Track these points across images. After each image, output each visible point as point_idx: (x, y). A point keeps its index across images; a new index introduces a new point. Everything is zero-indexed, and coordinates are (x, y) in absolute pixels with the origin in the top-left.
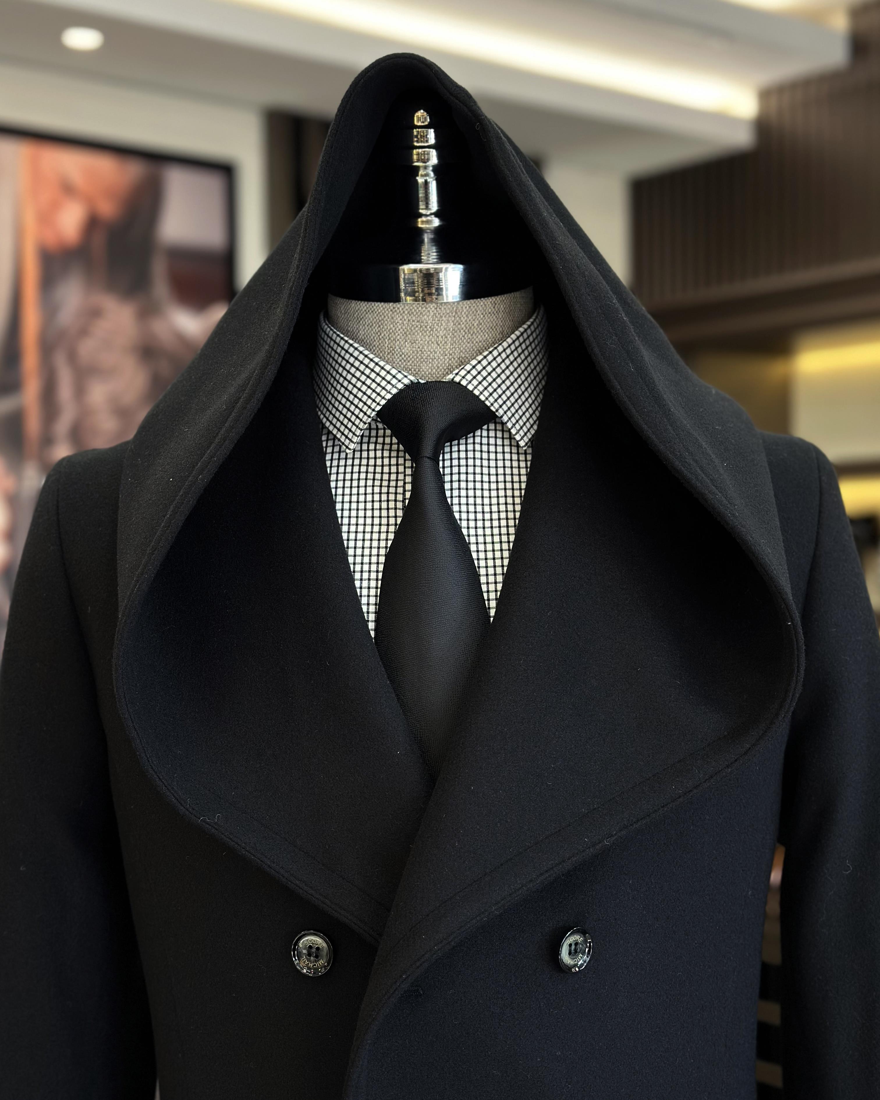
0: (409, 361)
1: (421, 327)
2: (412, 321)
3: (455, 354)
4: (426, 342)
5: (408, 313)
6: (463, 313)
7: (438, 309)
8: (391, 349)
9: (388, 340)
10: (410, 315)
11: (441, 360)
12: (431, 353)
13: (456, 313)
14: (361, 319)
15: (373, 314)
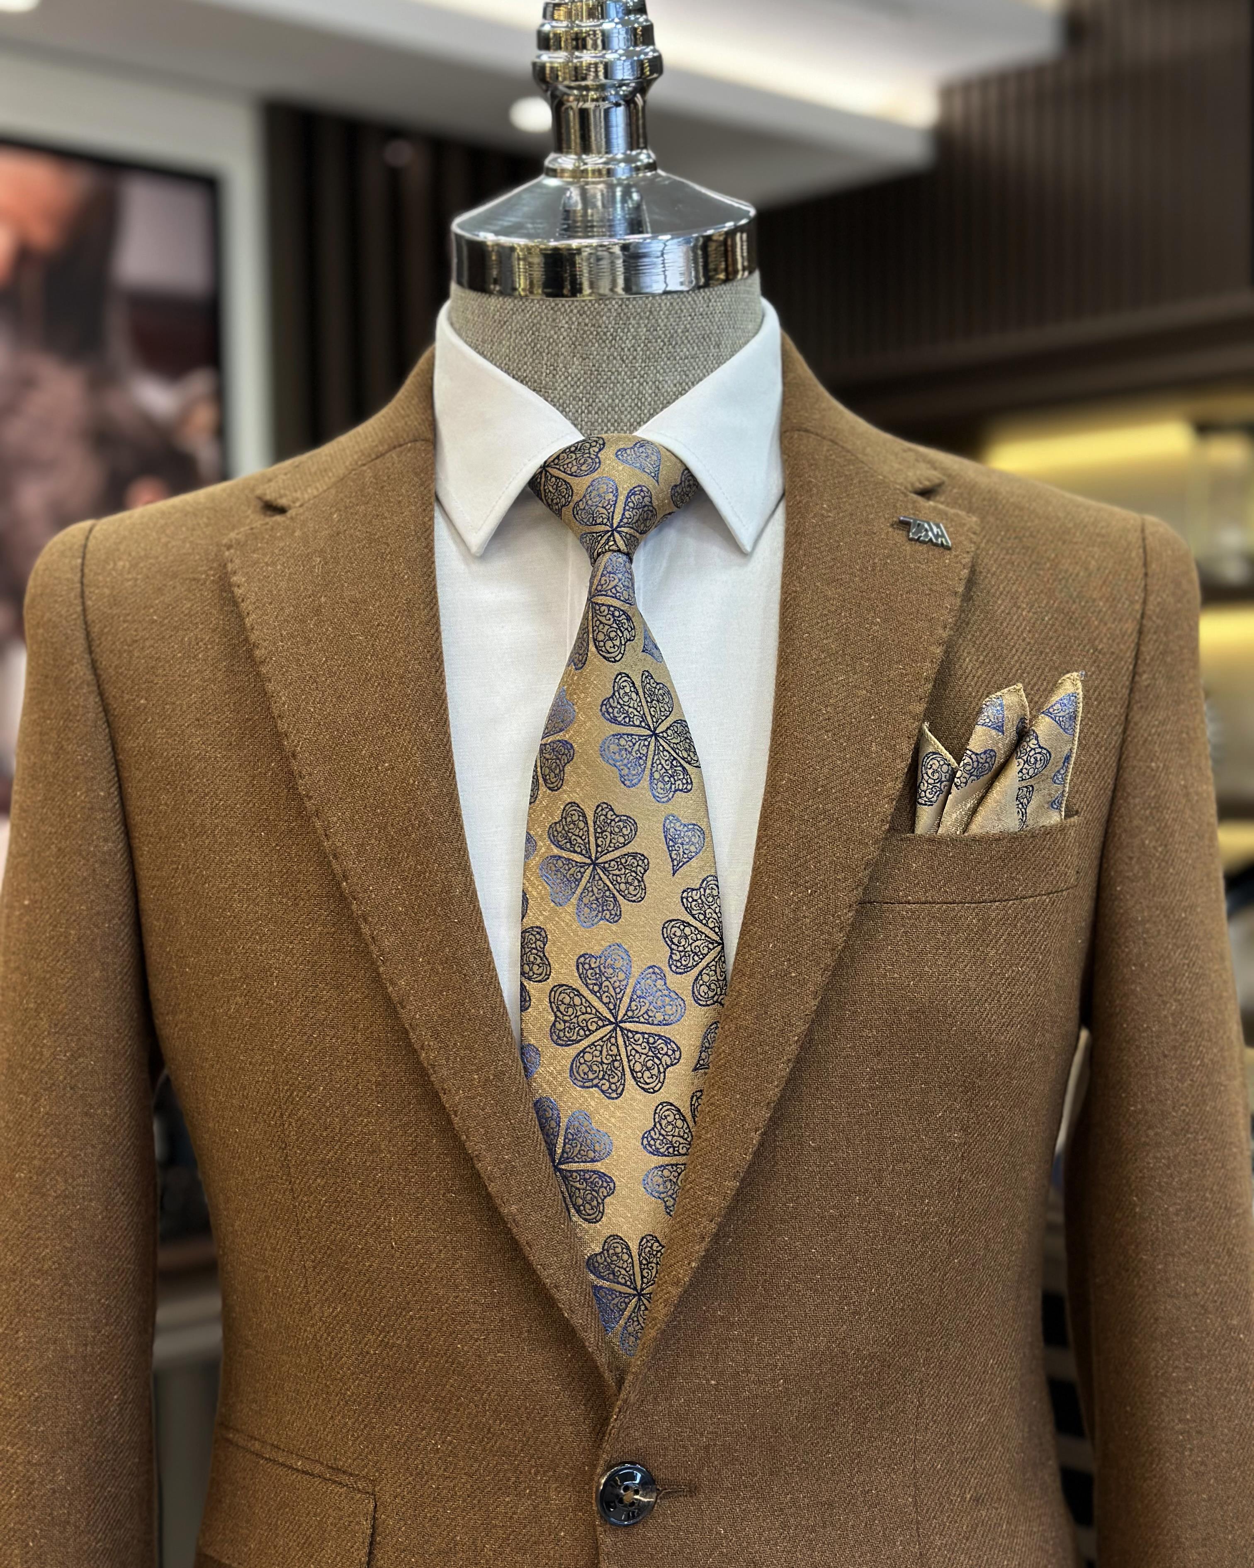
0: (578, 387)
1: (598, 333)
2: (583, 324)
3: (648, 375)
4: (605, 358)
5: (578, 312)
6: (661, 313)
7: (624, 307)
8: (552, 368)
9: (548, 354)
10: (581, 315)
11: (628, 385)
12: (613, 373)
13: (651, 312)
14: (505, 323)
15: (525, 314)
